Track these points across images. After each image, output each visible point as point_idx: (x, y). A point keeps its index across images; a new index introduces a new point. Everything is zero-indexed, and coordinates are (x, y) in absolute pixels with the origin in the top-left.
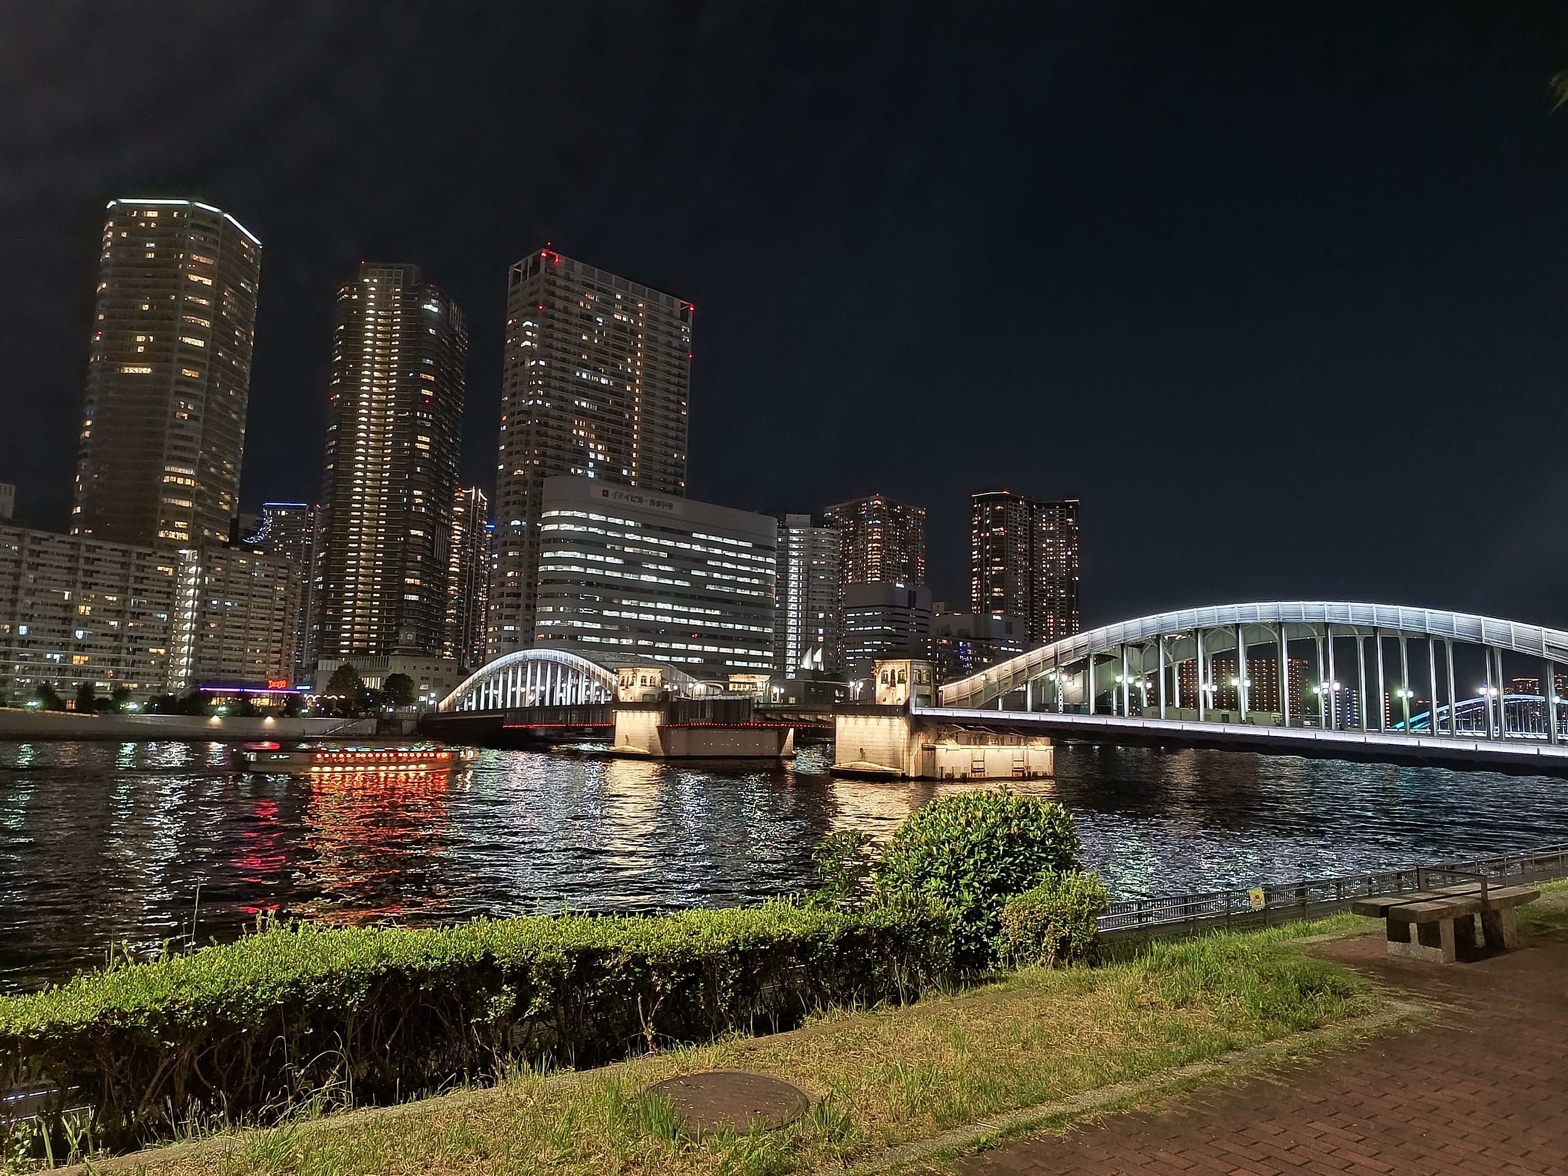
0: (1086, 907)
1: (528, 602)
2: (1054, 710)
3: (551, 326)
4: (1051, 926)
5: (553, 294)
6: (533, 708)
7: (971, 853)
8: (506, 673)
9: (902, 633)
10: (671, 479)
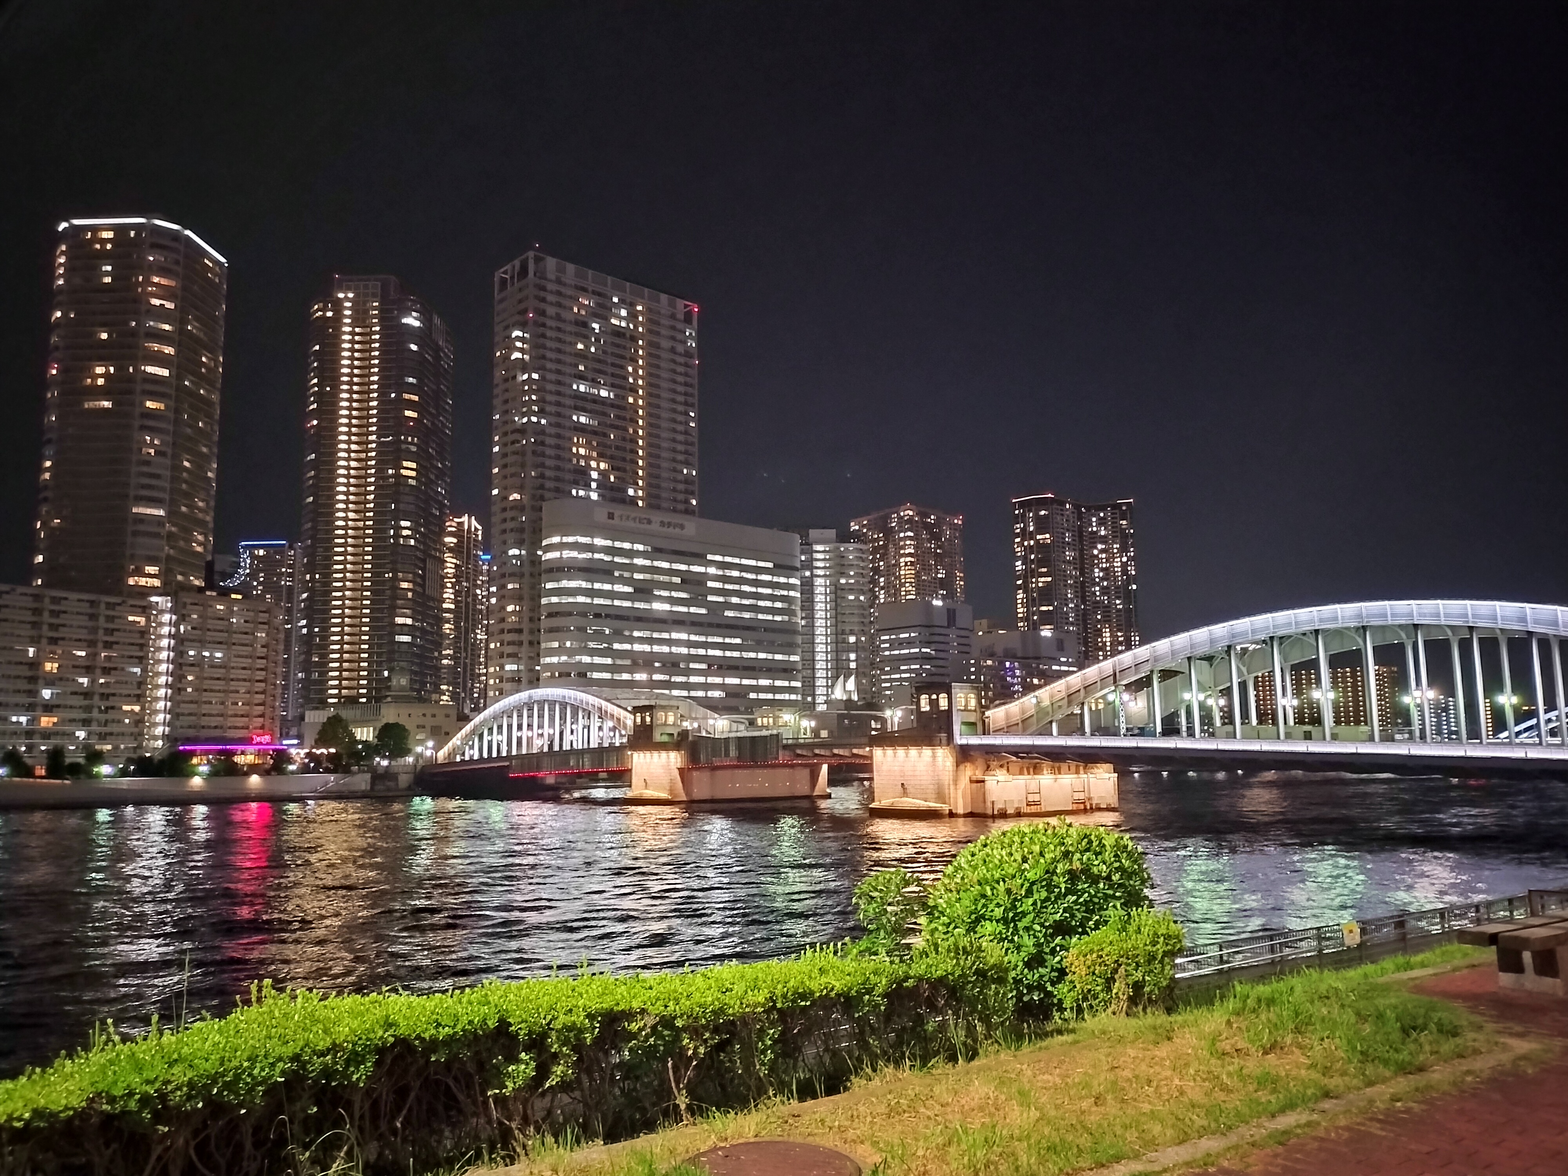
0: (1160, 948)
1: (530, 638)
2: (1115, 733)
3: (543, 336)
4: (1122, 970)
5: (543, 300)
6: (541, 753)
7: (1029, 893)
8: (510, 717)
9: (941, 655)
10: (681, 497)
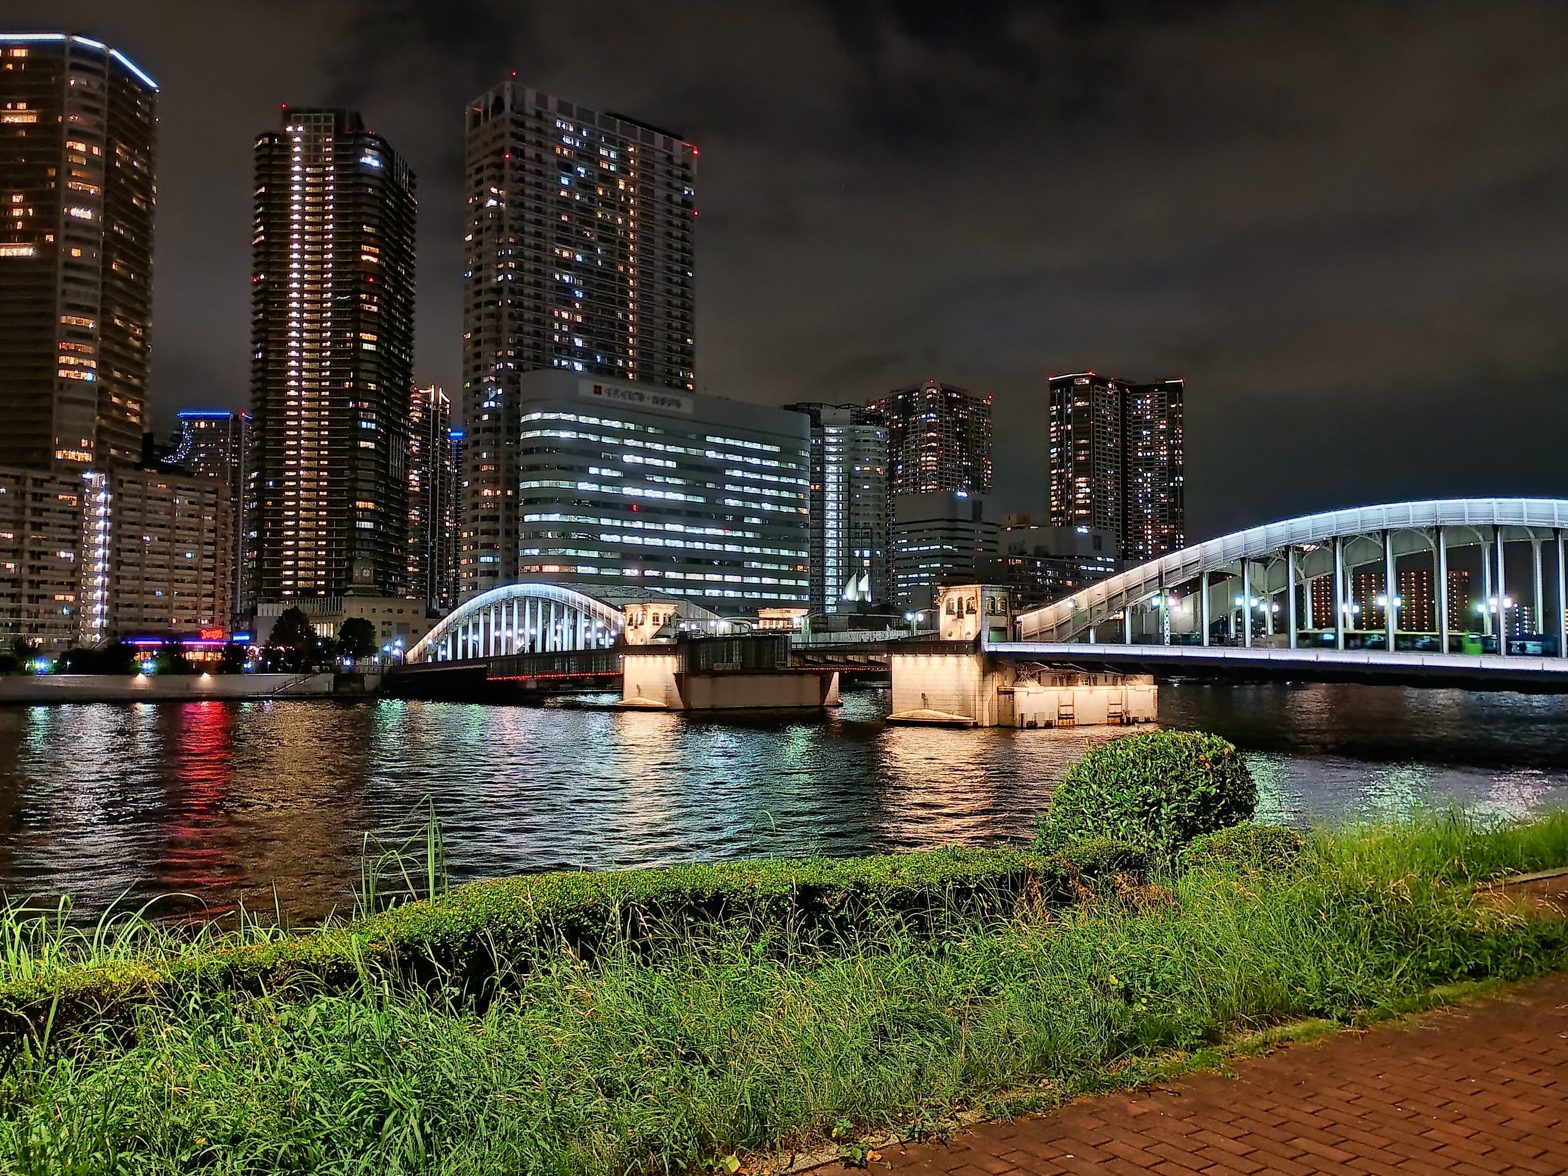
1: (508, 527)
2: (1158, 640)
3: (521, 180)
5: (522, 138)
6: (522, 655)
8: (488, 614)
9: (966, 552)
10: (677, 369)
